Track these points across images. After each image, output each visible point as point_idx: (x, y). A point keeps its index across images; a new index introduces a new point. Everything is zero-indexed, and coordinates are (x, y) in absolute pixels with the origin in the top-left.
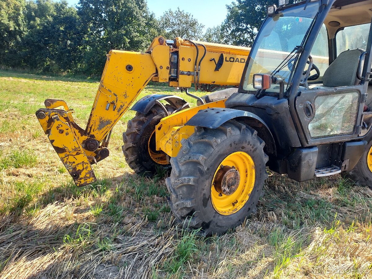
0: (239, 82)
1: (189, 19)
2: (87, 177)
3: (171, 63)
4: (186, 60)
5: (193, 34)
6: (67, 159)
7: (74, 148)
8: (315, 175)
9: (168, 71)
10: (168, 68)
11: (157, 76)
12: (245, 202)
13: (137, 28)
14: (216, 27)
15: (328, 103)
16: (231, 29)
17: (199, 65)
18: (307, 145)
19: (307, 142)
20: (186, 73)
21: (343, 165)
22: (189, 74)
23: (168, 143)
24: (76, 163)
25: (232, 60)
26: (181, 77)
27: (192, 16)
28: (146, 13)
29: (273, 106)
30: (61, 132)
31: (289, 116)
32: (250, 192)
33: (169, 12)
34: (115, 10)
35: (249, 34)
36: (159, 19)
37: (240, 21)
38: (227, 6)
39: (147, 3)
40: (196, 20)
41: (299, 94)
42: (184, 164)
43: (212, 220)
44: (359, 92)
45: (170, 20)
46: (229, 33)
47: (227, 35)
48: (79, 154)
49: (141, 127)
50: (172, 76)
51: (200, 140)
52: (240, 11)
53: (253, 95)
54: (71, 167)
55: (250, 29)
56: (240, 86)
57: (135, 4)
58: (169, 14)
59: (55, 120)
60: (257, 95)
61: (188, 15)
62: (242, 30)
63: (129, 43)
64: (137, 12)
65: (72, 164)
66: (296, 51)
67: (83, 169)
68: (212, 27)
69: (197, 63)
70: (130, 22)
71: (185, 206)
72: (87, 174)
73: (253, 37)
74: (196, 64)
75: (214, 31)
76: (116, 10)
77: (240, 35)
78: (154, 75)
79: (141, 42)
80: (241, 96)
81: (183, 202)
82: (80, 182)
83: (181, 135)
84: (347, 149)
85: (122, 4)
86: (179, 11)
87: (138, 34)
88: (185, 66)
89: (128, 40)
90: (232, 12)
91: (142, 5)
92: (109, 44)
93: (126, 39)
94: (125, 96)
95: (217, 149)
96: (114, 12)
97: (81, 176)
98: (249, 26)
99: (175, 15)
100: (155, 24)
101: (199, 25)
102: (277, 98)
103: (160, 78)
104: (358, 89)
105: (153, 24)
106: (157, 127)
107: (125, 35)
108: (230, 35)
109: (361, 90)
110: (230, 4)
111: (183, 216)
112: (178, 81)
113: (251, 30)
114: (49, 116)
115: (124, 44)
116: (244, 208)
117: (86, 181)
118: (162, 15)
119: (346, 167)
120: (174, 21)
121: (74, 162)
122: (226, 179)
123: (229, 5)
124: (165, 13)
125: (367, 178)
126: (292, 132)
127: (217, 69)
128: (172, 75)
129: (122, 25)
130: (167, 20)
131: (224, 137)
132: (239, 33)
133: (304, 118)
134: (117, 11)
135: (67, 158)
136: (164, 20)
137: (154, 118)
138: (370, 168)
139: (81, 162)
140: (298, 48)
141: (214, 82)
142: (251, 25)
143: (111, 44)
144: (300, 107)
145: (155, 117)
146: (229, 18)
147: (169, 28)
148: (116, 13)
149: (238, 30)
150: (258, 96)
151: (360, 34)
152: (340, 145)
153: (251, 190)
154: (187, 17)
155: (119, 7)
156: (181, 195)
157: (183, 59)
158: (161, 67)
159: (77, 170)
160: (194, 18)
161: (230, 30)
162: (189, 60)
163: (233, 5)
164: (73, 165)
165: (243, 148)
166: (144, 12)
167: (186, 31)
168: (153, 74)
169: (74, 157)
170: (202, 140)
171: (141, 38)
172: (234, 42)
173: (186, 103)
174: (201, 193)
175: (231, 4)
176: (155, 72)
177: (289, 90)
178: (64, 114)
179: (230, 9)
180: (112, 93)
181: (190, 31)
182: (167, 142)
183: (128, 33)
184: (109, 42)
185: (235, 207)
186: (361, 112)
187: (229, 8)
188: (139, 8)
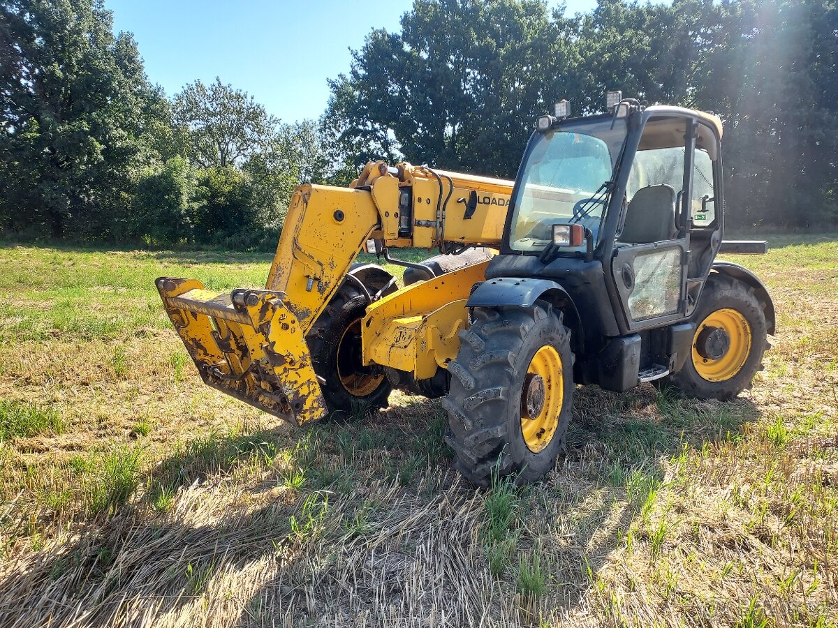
0: (500, 237)
1: (244, 103)
2: (313, 408)
3: (401, 206)
4: (424, 201)
5: (256, 136)
6: (287, 376)
7: (302, 355)
8: (639, 380)
9: (398, 219)
10: (396, 215)
11: (380, 229)
12: (553, 430)
13: (121, 118)
14: (300, 123)
15: (648, 266)
16: (340, 129)
17: (444, 209)
18: (628, 332)
19: (628, 326)
20: (424, 223)
21: (671, 362)
22: (428, 225)
23: (394, 348)
24: (299, 383)
25: (487, 201)
26: (416, 229)
27: (252, 98)
28: (143, 85)
29: (582, 273)
30: (286, 327)
31: (604, 286)
32: (558, 414)
33: (194, 87)
34: (59, 74)
35: (379, 142)
36: (172, 100)
37: (360, 114)
38: (330, 81)
39: (143, 64)
40: (261, 106)
41: (616, 253)
42: (482, 369)
43: (524, 459)
44: (681, 248)
45: (201, 104)
46: (337, 138)
47: (334, 141)
48: (304, 366)
49: (325, 324)
50: (403, 229)
51: (500, 329)
52: (357, 93)
53: (534, 258)
54: (290, 391)
55: (381, 131)
56: (503, 245)
57: (113, 64)
58: (196, 89)
59: (277, 306)
60: (544, 257)
61: (242, 94)
62: (365, 133)
63: (103, 152)
64: (120, 83)
65: (293, 386)
66: (605, 189)
67: (309, 393)
68: (291, 123)
69: (441, 206)
70: (102, 105)
71: (490, 437)
72: (314, 401)
73: (387, 147)
74: (438, 208)
75: (296, 133)
76: (64, 73)
77: (360, 143)
78: (376, 227)
79: (134, 151)
80: (513, 260)
81: (486, 430)
82: (304, 418)
83: (430, 329)
84: (674, 336)
85: (79, 62)
86: (219, 84)
87: (125, 134)
88: (423, 212)
89: (99, 147)
90: (339, 97)
91: (130, 66)
92: (47, 153)
93: (97, 144)
94: (332, 265)
95: (526, 341)
96: (58, 78)
97: (306, 407)
98: (377, 126)
99: (210, 93)
100: (165, 110)
101: (268, 119)
102: (583, 261)
103: (385, 233)
104: (680, 244)
105: (162, 111)
106: (364, 320)
107: (92, 133)
108: (339, 141)
109: (684, 246)
110: (334, 78)
111: (481, 457)
112: (412, 237)
113: (383, 133)
114: (263, 300)
115: (90, 154)
116: (554, 440)
117: (313, 414)
118: (180, 91)
119: (675, 365)
120: (208, 105)
121: (296, 382)
122: (531, 391)
123: (333, 80)
124: (186, 88)
125: (695, 385)
126: (606, 311)
127: (468, 215)
128: (402, 227)
129: (83, 110)
130: (193, 104)
131: (531, 322)
132: (358, 138)
133: (623, 290)
134: (66, 77)
135: (286, 374)
136: (184, 102)
137: (344, 306)
138: (696, 367)
139: (306, 380)
140: (607, 184)
141: (463, 238)
142: (381, 125)
143: (50, 154)
144: (618, 273)
145: (347, 305)
146: (334, 107)
147: (198, 121)
148: (63, 81)
149: (355, 132)
150: (546, 258)
151: (660, 163)
152: (663, 332)
153: (559, 410)
154: (241, 99)
155: (68, 68)
156: (482, 421)
157: (420, 200)
158: (387, 214)
159: (300, 395)
160: (256, 101)
161: (339, 131)
162: (428, 201)
163: (341, 81)
164: (296, 386)
165: (552, 339)
166: (137, 82)
167: (238, 129)
168: (373, 226)
169: (297, 373)
170: (503, 328)
171: (130, 142)
172: (349, 157)
173: (391, 277)
174: (512, 412)
175: (338, 78)
176: (375, 221)
177: (599, 248)
178: (285, 296)
179: (337, 87)
180: (316, 260)
181: (248, 130)
182: (392, 346)
183: (97, 130)
184: (46, 150)
185: (542, 440)
186: (685, 279)
187: (333, 85)
188: (124, 73)
